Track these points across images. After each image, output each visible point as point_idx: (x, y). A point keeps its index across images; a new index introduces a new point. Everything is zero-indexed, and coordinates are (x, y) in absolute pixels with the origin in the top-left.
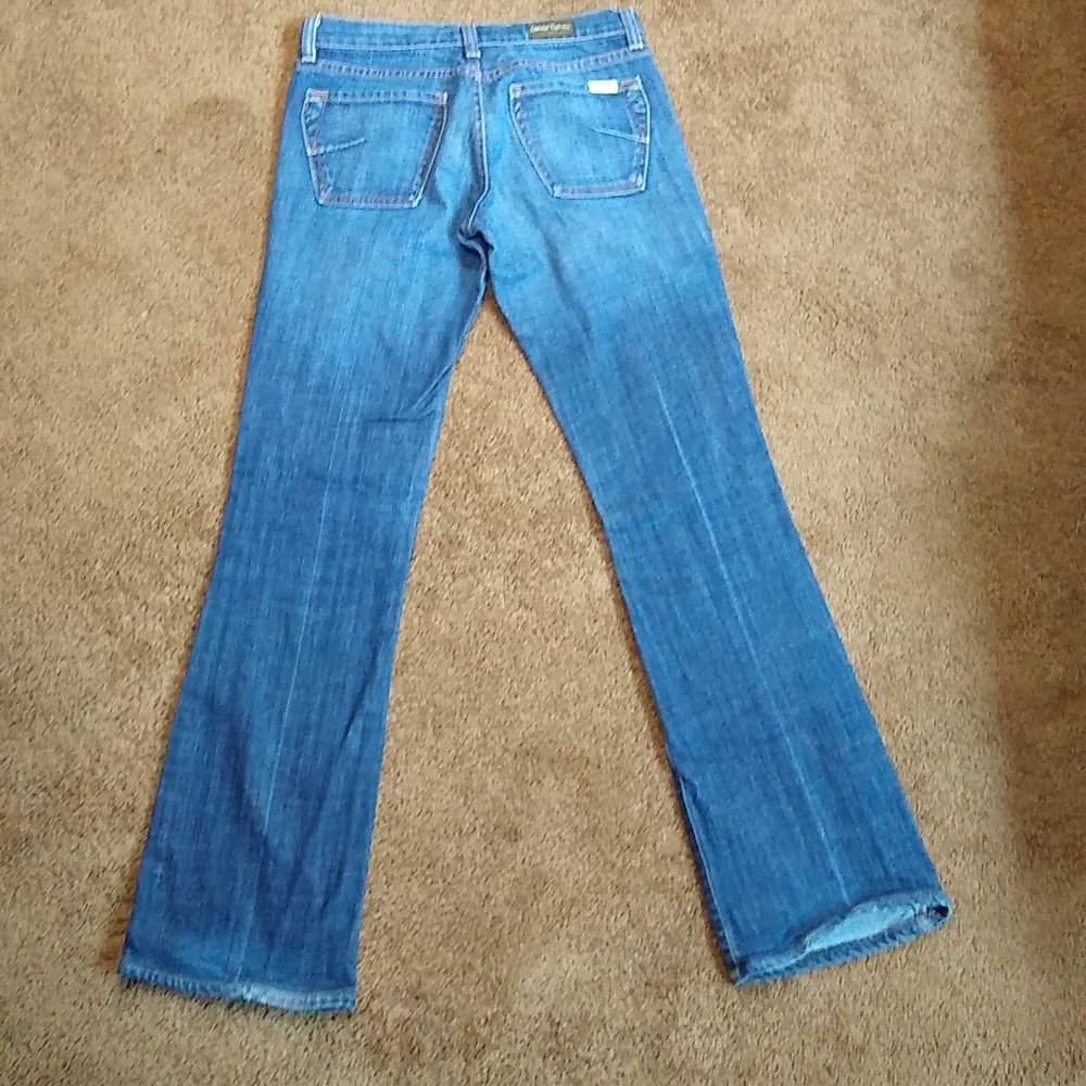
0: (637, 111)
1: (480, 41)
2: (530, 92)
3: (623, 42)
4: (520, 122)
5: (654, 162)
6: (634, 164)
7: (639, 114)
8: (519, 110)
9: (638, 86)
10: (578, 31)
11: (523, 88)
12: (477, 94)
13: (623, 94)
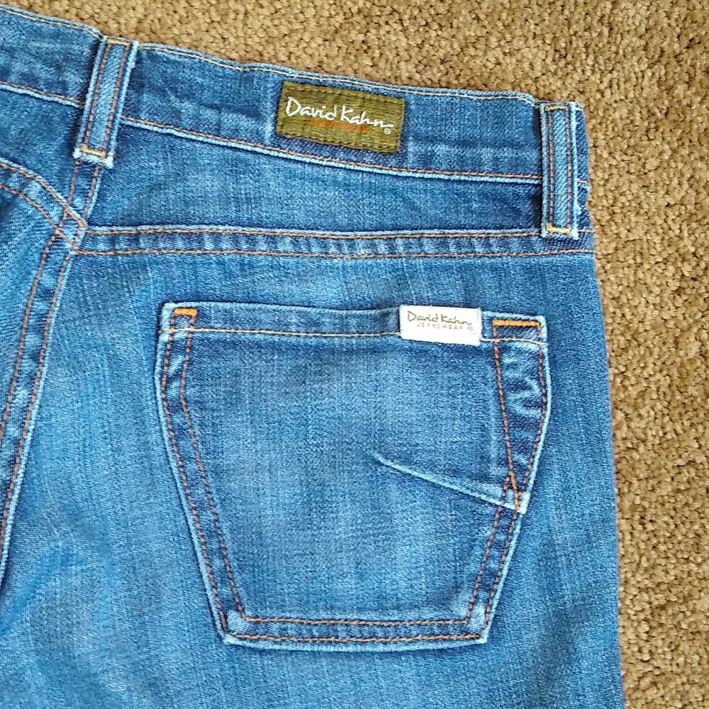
0: (520, 410)
1: (132, 109)
2: (220, 331)
3: (526, 208)
4: (174, 407)
5: (528, 568)
6: (473, 568)
7: (521, 423)
8: (178, 375)
9: (536, 343)
10: (412, 147)
11: (202, 316)
12: (47, 294)
13: (491, 355)
